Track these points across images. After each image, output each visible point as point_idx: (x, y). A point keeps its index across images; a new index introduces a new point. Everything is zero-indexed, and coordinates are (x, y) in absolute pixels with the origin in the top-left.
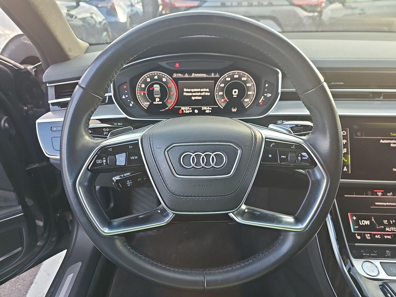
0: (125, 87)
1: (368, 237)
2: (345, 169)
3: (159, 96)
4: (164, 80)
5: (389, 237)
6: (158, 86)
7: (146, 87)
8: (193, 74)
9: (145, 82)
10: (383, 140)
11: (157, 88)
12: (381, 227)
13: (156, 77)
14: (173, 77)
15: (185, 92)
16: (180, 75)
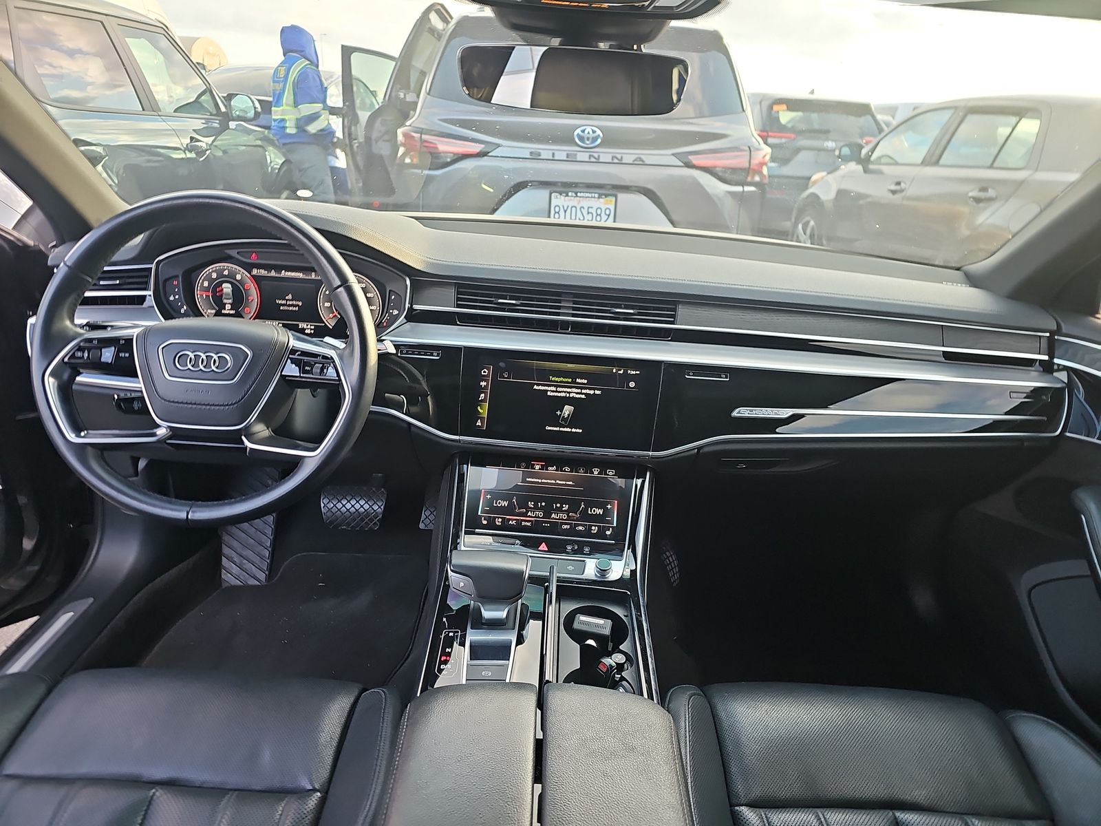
0: (175, 283)
1: (498, 522)
2: (479, 423)
3: (230, 301)
4: (238, 277)
5: (528, 524)
6: (229, 286)
7: (210, 285)
8: (283, 271)
9: (209, 278)
10: (538, 385)
11: (227, 288)
12: (521, 510)
13: (226, 273)
14: (252, 274)
16: (263, 272)
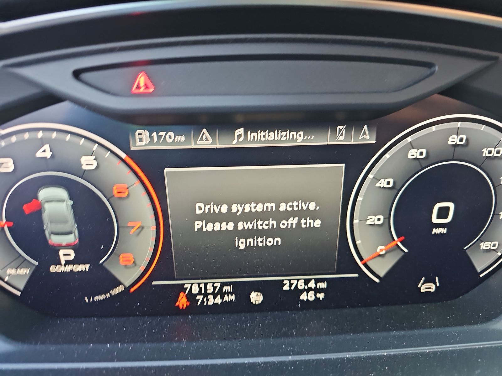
3: (72, 239)
4: (89, 163)
6: (62, 193)
14: (133, 148)
15: (201, 218)
